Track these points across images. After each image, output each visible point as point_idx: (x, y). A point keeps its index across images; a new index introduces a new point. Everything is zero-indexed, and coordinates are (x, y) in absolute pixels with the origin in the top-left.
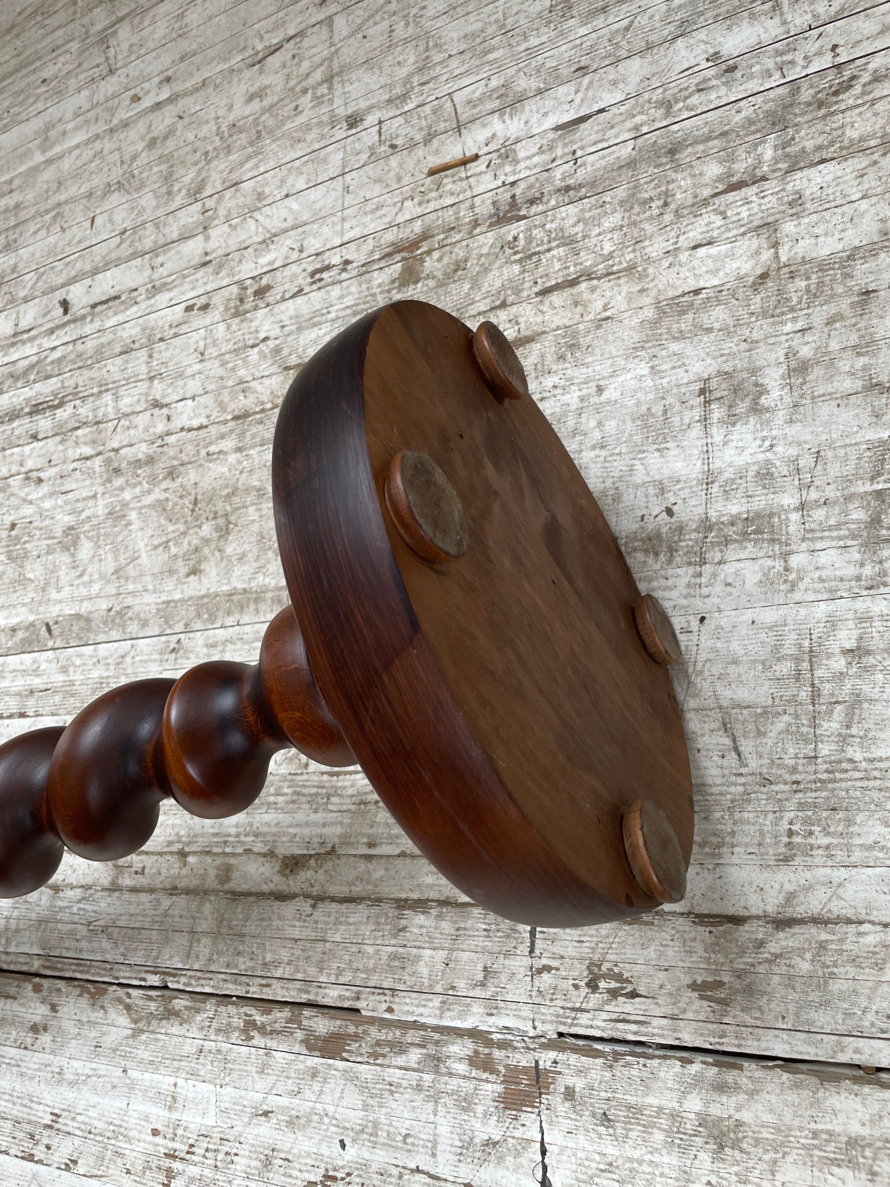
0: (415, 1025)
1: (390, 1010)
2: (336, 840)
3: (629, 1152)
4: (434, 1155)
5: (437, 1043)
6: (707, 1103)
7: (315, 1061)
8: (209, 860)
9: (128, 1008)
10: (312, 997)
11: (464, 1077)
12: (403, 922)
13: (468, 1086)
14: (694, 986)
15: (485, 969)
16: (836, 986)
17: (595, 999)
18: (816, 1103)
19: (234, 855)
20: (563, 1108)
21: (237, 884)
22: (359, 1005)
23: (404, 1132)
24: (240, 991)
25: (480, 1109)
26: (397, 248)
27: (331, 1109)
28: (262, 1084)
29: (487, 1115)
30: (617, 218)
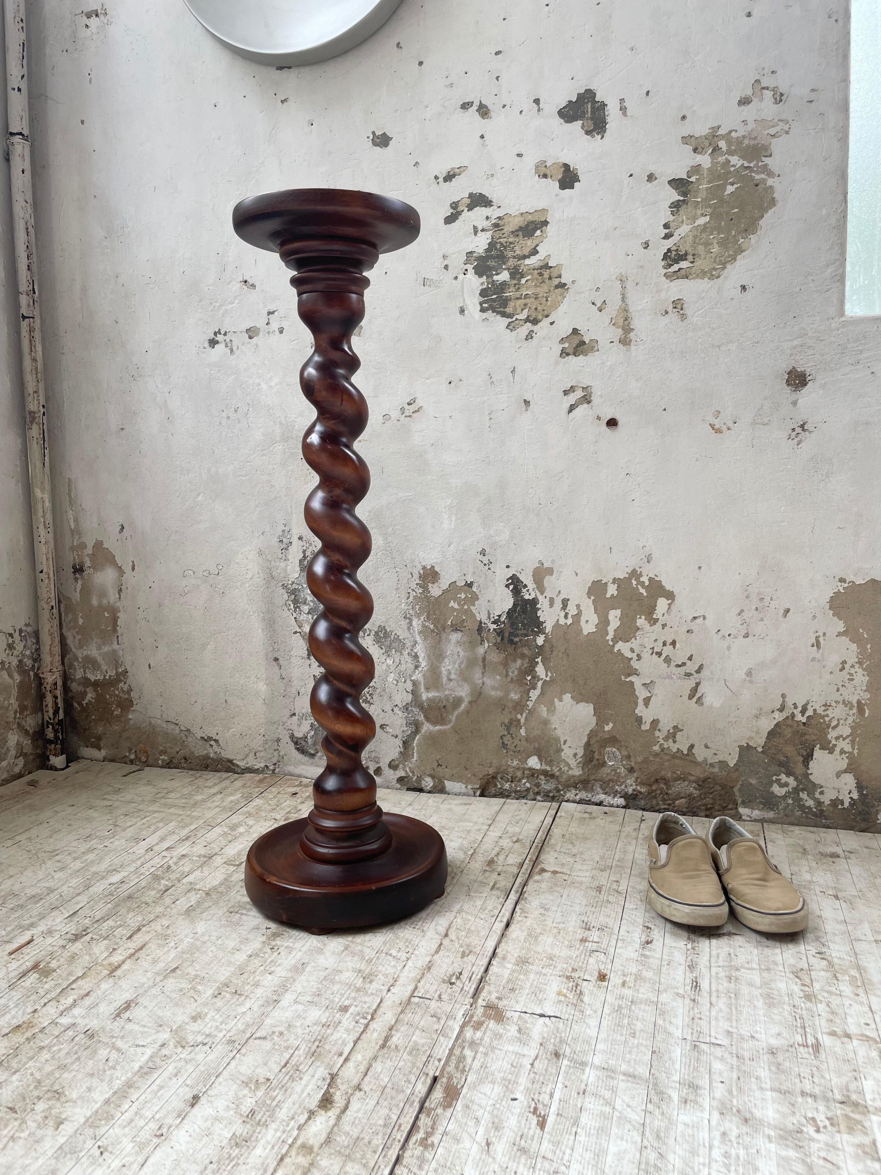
0: (451, 1050)
2: (327, 1071)
3: (528, 986)
4: (524, 1055)
5: (463, 1041)
6: (510, 963)
7: (459, 1105)
8: (287, 1160)
10: (417, 1100)
11: (484, 1034)
12: (393, 1046)
13: (488, 1033)
14: (463, 958)
15: (432, 1016)
16: (473, 928)
17: (459, 983)
18: (513, 940)
19: (295, 1139)
20: (505, 1002)
21: (316, 1141)
22: (431, 1074)
23: (509, 1066)
24: (397, 1146)
25: (501, 1031)
26: (24, 974)
27: (491, 1102)
28: (467, 1143)
29: (505, 1029)
30: (131, 915)
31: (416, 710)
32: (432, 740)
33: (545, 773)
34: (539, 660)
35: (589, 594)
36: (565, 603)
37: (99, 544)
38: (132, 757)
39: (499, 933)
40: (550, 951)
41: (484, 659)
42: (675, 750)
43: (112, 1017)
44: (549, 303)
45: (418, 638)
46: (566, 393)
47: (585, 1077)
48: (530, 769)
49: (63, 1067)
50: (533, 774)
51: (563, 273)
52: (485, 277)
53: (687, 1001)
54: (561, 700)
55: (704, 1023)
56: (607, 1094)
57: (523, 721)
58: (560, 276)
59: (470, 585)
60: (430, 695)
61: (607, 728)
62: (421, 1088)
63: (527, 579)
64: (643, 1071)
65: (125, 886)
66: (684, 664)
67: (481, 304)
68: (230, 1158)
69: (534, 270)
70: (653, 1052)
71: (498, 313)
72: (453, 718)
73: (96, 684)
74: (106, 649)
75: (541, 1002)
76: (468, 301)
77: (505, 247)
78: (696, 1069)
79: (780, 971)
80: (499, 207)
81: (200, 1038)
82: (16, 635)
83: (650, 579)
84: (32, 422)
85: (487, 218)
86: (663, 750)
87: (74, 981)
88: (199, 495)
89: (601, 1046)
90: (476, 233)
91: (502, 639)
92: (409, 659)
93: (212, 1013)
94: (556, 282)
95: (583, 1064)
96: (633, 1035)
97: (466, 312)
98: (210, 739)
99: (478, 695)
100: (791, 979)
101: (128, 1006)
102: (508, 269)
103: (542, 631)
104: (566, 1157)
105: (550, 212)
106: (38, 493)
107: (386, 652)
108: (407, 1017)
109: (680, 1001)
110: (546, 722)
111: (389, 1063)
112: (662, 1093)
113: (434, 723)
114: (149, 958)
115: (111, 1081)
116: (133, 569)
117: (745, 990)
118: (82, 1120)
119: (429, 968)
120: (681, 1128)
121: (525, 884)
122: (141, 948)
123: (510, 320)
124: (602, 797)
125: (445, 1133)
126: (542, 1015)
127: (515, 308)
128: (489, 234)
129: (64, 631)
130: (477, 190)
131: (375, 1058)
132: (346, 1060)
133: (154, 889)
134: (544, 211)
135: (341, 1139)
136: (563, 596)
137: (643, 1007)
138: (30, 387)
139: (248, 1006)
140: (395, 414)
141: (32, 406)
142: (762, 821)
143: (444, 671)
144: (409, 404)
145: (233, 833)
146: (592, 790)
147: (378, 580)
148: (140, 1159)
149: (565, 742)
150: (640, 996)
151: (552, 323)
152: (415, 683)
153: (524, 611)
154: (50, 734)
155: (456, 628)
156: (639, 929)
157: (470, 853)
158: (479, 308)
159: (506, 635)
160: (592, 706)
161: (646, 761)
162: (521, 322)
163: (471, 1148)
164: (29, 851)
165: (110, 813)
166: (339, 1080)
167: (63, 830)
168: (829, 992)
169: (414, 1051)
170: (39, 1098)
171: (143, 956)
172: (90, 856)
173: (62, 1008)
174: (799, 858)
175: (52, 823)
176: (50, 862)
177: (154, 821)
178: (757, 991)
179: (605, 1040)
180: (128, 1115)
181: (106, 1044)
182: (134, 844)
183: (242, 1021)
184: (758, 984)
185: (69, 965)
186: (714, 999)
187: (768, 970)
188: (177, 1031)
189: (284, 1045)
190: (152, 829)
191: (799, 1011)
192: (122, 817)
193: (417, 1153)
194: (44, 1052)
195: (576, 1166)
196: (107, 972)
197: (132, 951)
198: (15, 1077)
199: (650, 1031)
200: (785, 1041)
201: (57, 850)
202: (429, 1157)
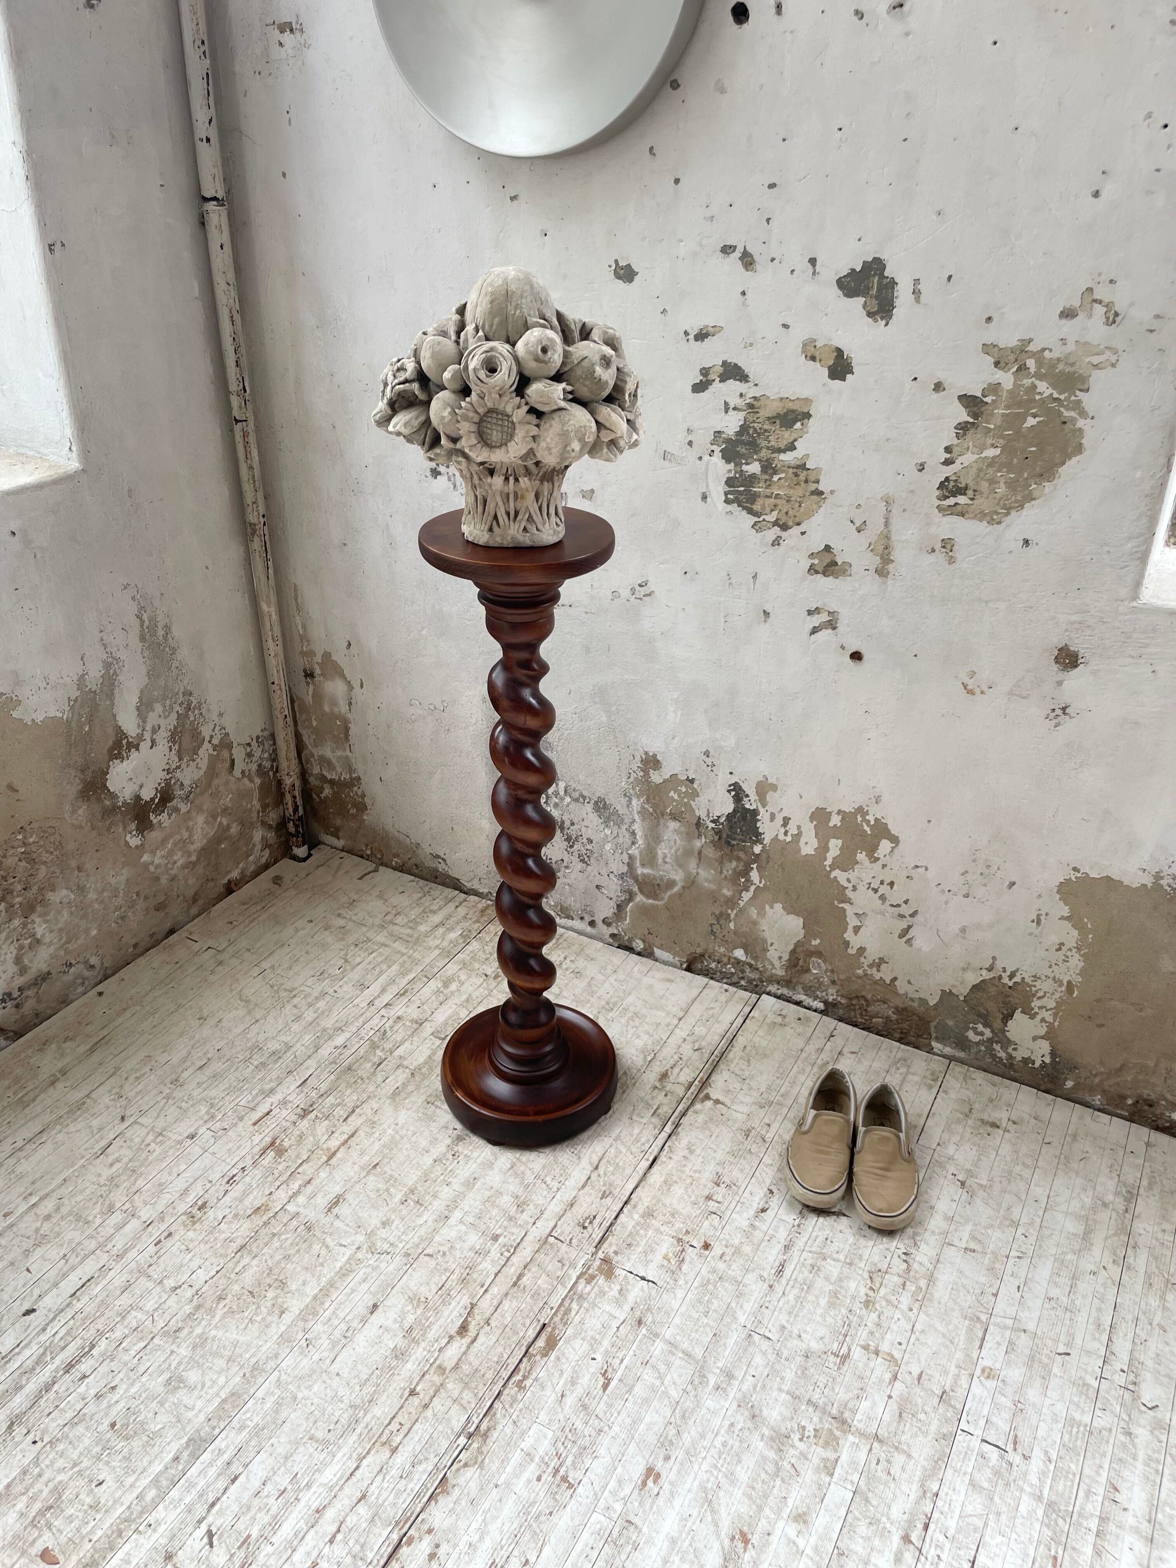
0: (563, 1300)
1: (552, 1308)
2: (469, 1300)
3: (643, 1243)
4: (615, 1318)
5: (574, 1294)
6: (638, 1213)
7: (553, 1355)
8: (427, 1377)
9: (466, 1465)
10: (526, 1344)
11: (593, 1289)
12: (522, 1286)
13: (596, 1289)
14: (602, 1198)
15: (559, 1261)
16: (621, 1164)
17: (590, 1229)
18: (650, 1185)
19: (436, 1359)
20: (619, 1258)
21: (449, 1365)
22: (541, 1323)
23: (601, 1326)
24: (501, 1383)
25: (607, 1289)
26: (264, 1152)
27: (577, 1358)
28: (548, 1392)
29: (610, 1287)
30: (349, 1091)
31: (631, 881)
32: (644, 911)
33: (751, 966)
34: (754, 866)
35: (812, 817)
36: (786, 821)
37: (327, 655)
38: (369, 852)
39: (641, 1173)
40: (675, 1206)
41: (700, 853)
42: (878, 978)
43: (325, 1211)
44: (802, 510)
45: (637, 817)
46: (810, 613)
47: (652, 1349)
48: (735, 958)
49: (287, 1258)
50: (738, 961)
51: (822, 478)
52: (732, 464)
53: (766, 1286)
54: (772, 907)
55: (767, 1312)
56: (663, 1368)
57: (732, 916)
58: (817, 482)
59: (692, 781)
60: (646, 871)
61: (814, 943)
62: (531, 1334)
63: (749, 788)
64: (698, 1352)
65: (348, 1053)
66: (898, 906)
67: (726, 494)
68: (390, 1368)
69: (789, 467)
70: (715, 1335)
71: (744, 508)
72: (666, 897)
73: (332, 782)
74: (339, 753)
75: (647, 1263)
76: (712, 487)
77: (759, 434)
78: (740, 1359)
79: (860, 1268)
80: (756, 385)
81: (386, 1247)
82: (254, 743)
83: (876, 820)
84: (253, 534)
85: (741, 395)
86: (866, 975)
87: (301, 1164)
88: (423, 628)
89: (677, 1320)
90: (726, 411)
91: (720, 838)
92: (627, 835)
93: (397, 1222)
94: (813, 487)
95: (657, 1335)
96: (707, 1314)
97: (709, 499)
98: (438, 857)
99: (691, 883)
100: (864, 1279)
101: (337, 1201)
102: (760, 460)
103: (759, 841)
104: (612, 1419)
105: (814, 404)
106: (264, 606)
107: (605, 822)
108: (540, 1257)
109: (760, 1284)
110: (755, 923)
111: (515, 1303)
112: (704, 1376)
113: (648, 897)
114: (358, 1147)
115: (319, 1277)
116: (362, 687)
117: (820, 1283)
118: (297, 1312)
119: (572, 1205)
120: (704, 1411)
121: (684, 1114)
122: (353, 1135)
123: (757, 519)
124: (802, 997)
125: (536, 1379)
126: (643, 1278)
127: (763, 507)
128: (741, 415)
129: (300, 728)
130: (733, 359)
131: (506, 1295)
132: (486, 1291)
133: (370, 1061)
134: (807, 401)
135: (465, 1367)
136: (784, 814)
137: (727, 1285)
138: (249, 497)
139: (425, 1219)
140: (625, 593)
141: (252, 518)
142: (951, 1059)
143: (660, 853)
144: (640, 586)
145: (445, 992)
146: (794, 989)
147: (600, 754)
148: (332, 1356)
149: (772, 944)
150: (730, 1272)
151: (803, 533)
152: (631, 857)
153: (744, 818)
154: (291, 828)
155: (674, 817)
156: (762, 1192)
157: (649, 1059)
158: (723, 498)
159: (724, 836)
160: (801, 920)
161: (848, 979)
162: (769, 525)
163: (550, 1396)
164: (272, 987)
165: (343, 939)
166: (476, 1311)
167: (302, 959)
168: (888, 1302)
169: (536, 1295)
170: (270, 1286)
171: (353, 1144)
172: (321, 1005)
173: (290, 1193)
174: (959, 1121)
175: (292, 947)
176: (288, 1007)
177: (380, 959)
178: (829, 1287)
179: (682, 1315)
180: (328, 1314)
181: (319, 1239)
182: (358, 992)
183: (418, 1234)
184: (833, 1280)
185: (298, 1145)
186: (789, 1288)
187: (850, 1264)
188: (370, 1235)
189: (444, 1266)
190: (376, 972)
191: (851, 1317)
192: (353, 947)
193: (513, 1392)
194: (276, 1239)
195: (616, 1428)
196: (325, 1158)
197: (345, 1136)
198: (255, 1262)
199: (721, 1312)
200: (822, 1347)
201: (294, 989)
202: (520, 1397)
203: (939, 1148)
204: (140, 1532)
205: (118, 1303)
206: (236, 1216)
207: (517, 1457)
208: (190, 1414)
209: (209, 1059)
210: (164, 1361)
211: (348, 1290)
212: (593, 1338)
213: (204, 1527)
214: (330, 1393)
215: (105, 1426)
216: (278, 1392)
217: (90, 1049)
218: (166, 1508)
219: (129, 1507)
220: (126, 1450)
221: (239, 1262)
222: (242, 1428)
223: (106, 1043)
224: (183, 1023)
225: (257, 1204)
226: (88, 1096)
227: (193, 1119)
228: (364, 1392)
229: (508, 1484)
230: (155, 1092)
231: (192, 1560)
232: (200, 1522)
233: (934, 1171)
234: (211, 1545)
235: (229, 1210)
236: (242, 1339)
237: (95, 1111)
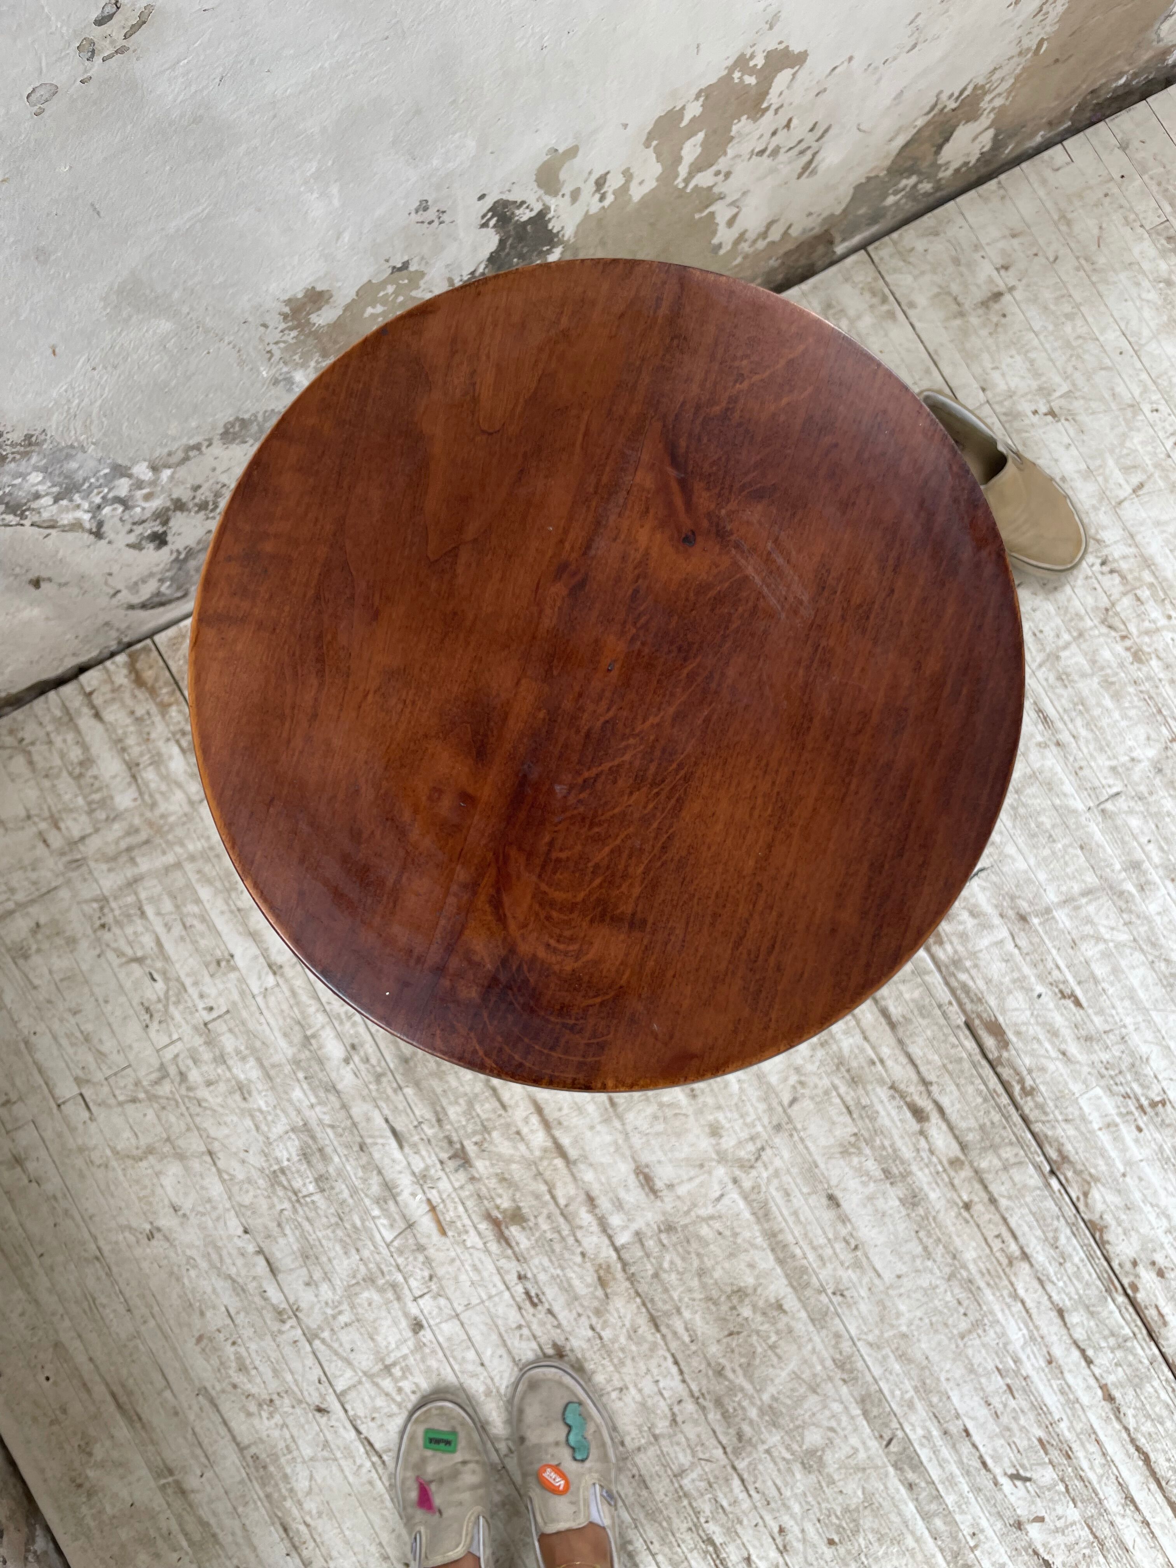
43: (652, 1197)
49: (701, 1272)
53: (1054, 748)
55: (1086, 772)
56: (1088, 929)
62: (970, 1044)
64: (1091, 879)
68: (925, 1218)
70: (1082, 848)
78: (1123, 842)
79: (1091, 629)
81: (751, 1147)
89: (1042, 876)
93: (720, 1116)
95: (1048, 911)
96: (1052, 839)
100: (1107, 635)
101: (645, 1176)
104: (1117, 1018)
109: (1047, 752)
111: (920, 1041)
112: (1122, 893)
115: (754, 1246)
117: (1083, 687)
118: (789, 1290)
120: (1158, 919)
125: (1030, 1071)
131: (900, 1042)
132: (882, 1061)
135: (970, 1137)
142: (864, 246)
148: (872, 1274)
163: (1056, 1067)
164: (134, 1100)
165: (72, 942)
166: (902, 1087)
167: (89, 1027)
168: (1147, 632)
169: (922, 1011)
170: (733, 1308)
171: (557, 1115)
172: (229, 1043)
173: (595, 1228)
174: (965, 332)
175: (41, 1028)
176: (203, 1093)
177: (167, 905)
178: (1095, 682)
179: (1039, 864)
180: (811, 1256)
181: (694, 1223)
182: (233, 976)
183: (754, 1100)
184: (1087, 668)
185: (517, 1188)
186: (1070, 726)
187: (1081, 635)
188: (722, 1158)
189: (820, 1091)
190: (199, 927)
191: (1143, 688)
192: (107, 936)
193: (1031, 1104)
194: (664, 1276)
195: (1128, 1021)
196: (559, 1162)
197: (535, 1120)
198: (687, 1314)
199: (1058, 821)
200: (1159, 746)
201: (162, 1067)
202: (1040, 1100)
203: (989, 394)
204: (976, 1546)
205: (660, 1496)
206: (598, 1312)
207: (1104, 1138)
208: (862, 1455)
209: (260, 1252)
210: (775, 1463)
211: (790, 1220)
212: (1014, 981)
213: (1004, 1481)
214: (919, 1295)
215: (829, 1553)
216: (887, 1351)
217: (130, 1421)
218: (963, 1512)
219: (941, 1550)
220: (870, 1536)
221: (675, 1333)
222: (911, 1405)
223: (130, 1394)
224: (145, 1265)
225: (591, 1278)
226: (241, 1449)
227: (384, 1313)
228: (939, 1258)
229: (1128, 1163)
230: (288, 1350)
231: (1033, 1502)
232: (996, 1484)
233: (1019, 431)
234: (1028, 1479)
235: (583, 1319)
236: (792, 1366)
237: (281, 1445)
